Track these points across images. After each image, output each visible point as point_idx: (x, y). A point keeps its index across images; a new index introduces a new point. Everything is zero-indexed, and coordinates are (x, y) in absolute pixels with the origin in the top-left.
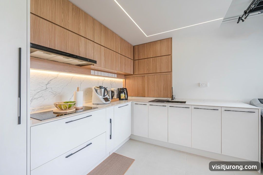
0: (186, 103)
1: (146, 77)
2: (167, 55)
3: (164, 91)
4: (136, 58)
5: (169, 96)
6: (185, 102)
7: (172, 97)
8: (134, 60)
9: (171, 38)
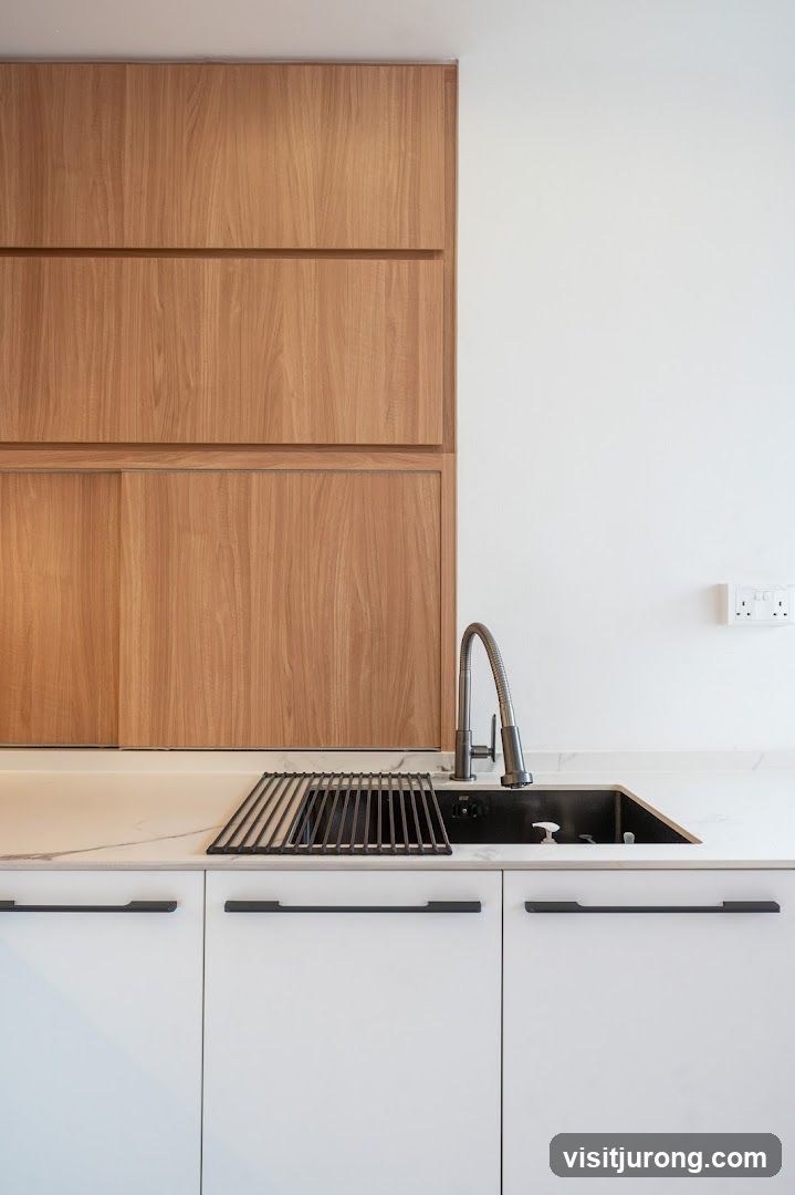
1: (133, 486)
3: (364, 676)
5: (420, 724)
9: (451, 72)
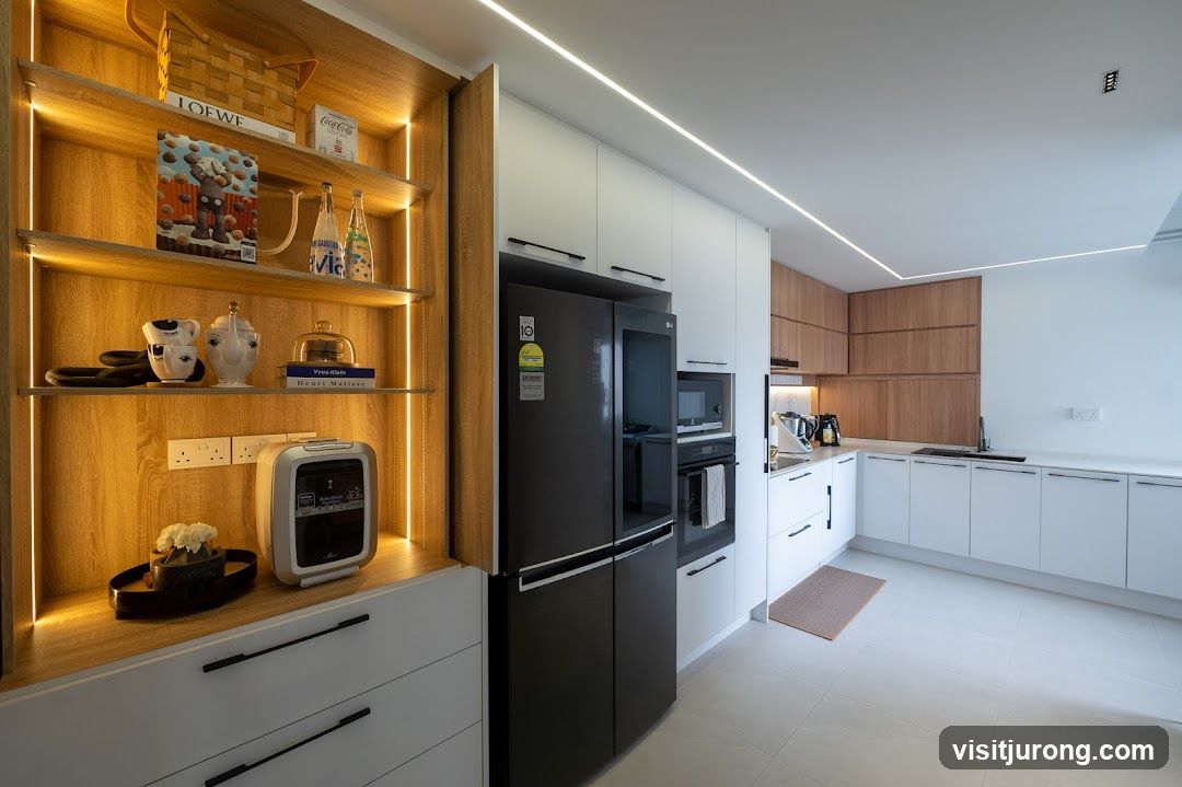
0: (1026, 462)
1: (891, 383)
2: (963, 326)
4: (858, 328)
5: (970, 443)
6: (1022, 460)
7: (982, 445)
8: (850, 334)
